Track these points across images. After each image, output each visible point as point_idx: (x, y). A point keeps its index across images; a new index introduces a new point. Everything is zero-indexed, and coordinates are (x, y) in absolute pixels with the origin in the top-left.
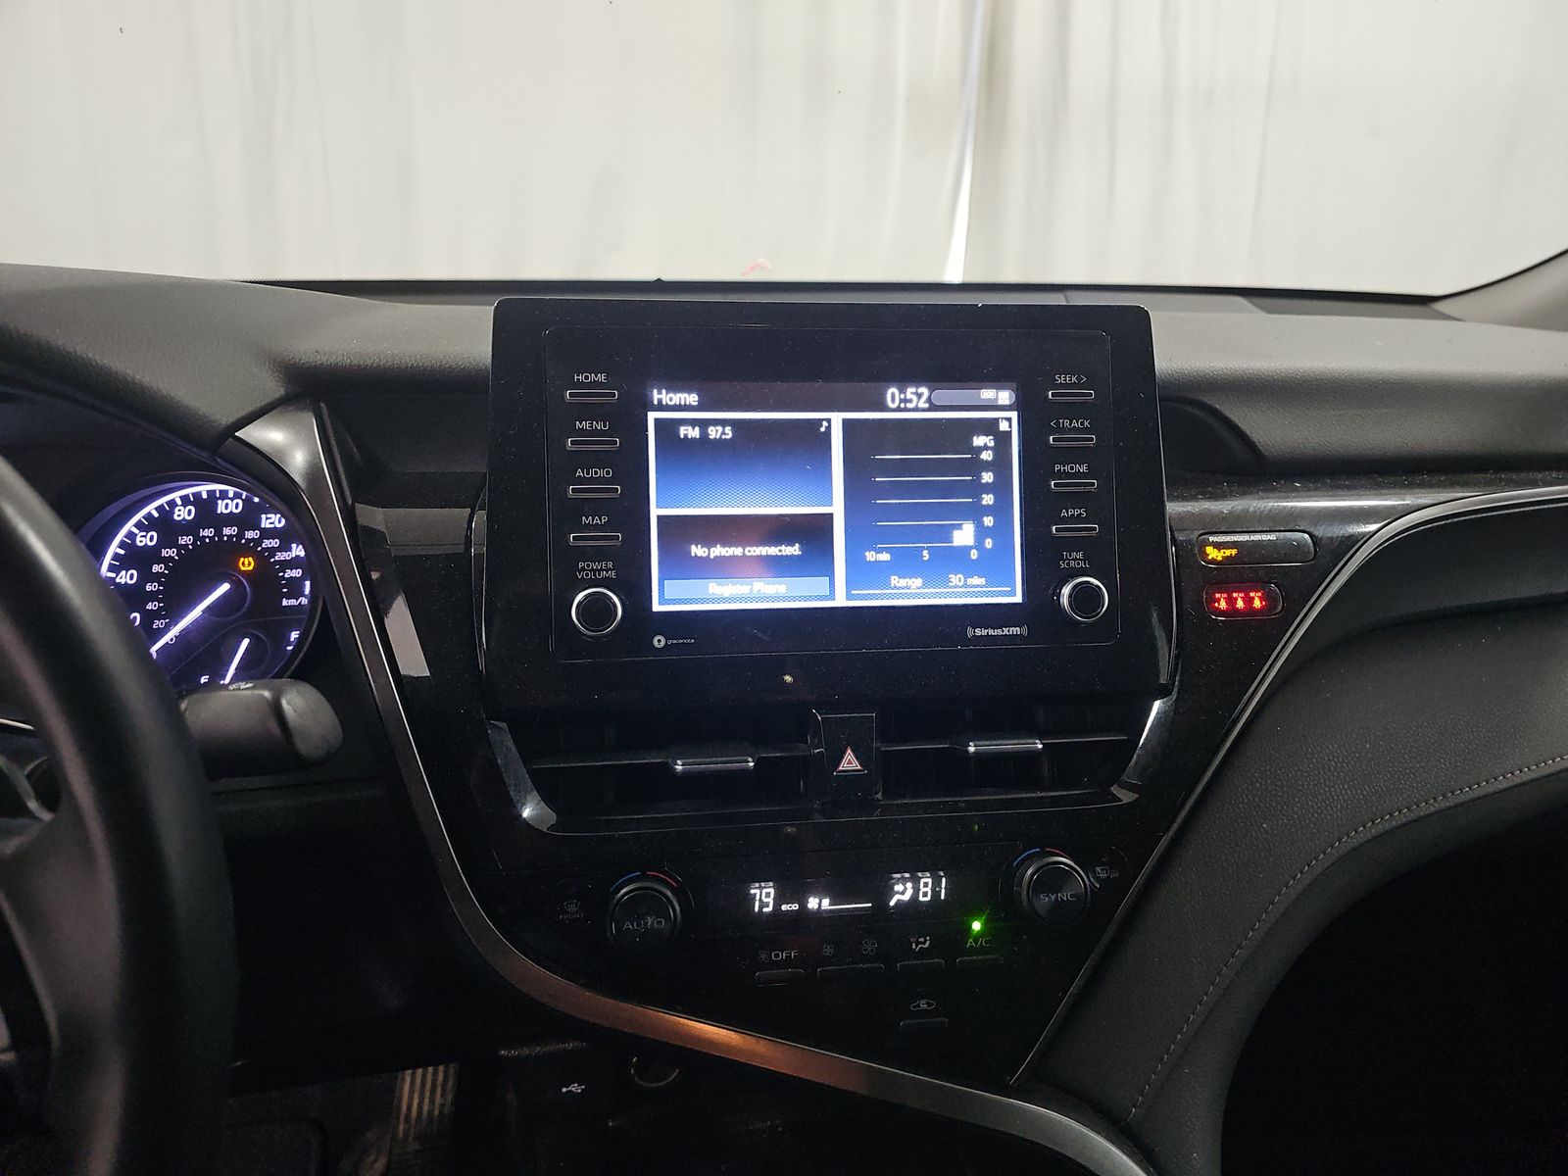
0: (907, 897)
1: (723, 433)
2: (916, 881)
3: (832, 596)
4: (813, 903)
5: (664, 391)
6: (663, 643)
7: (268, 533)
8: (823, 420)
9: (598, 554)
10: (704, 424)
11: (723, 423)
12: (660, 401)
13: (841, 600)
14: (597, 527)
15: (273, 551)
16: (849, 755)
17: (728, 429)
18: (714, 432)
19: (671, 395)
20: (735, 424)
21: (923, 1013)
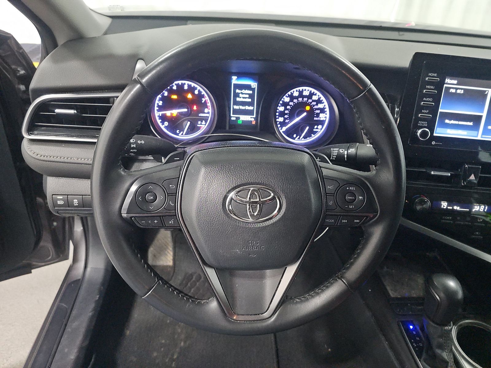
0: (477, 209)
1: (461, 92)
2: (480, 206)
3: (477, 137)
4: (455, 208)
5: (449, 79)
6: (434, 143)
7: (313, 101)
8: (486, 91)
9: (424, 120)
10: (457, 89)
11: (461, 89)
12: (447, 82)
13: (479, 138)
14: (426, 113)
15: (314, 105)
16: (473, 176)
17: (462, 91)
18: (459, 91)
19: (450, 80)
20: (464, 89)
21: (477, 235)
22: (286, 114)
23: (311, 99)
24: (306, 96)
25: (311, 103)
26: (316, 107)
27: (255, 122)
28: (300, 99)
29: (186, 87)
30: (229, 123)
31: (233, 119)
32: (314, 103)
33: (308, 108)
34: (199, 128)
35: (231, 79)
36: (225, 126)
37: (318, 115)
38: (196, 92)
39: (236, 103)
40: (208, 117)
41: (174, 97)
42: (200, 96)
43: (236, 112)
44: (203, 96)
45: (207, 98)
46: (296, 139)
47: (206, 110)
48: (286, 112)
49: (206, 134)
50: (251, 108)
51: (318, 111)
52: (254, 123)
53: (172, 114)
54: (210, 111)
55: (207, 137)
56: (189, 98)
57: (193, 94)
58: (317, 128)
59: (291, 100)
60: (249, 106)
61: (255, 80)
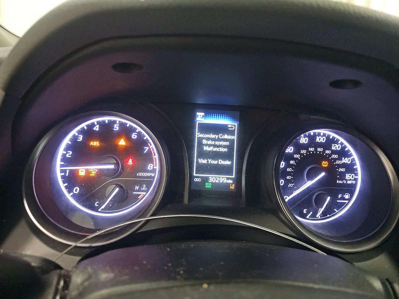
7: (334, 152)
15: (335, 160)
22: (289, 174)
23: (330, 148)
24: (320, 145)
25: (330, 155)
26: (338, 162)
27: (234, 185)
28: (312, 149)
29: (116, 128)
30: (190, 187)
31: (196, 180)
32: (336, 156)
33: (325, 164)
34: (136, 198)
35: (194, 116)
36: (182, 196)
37: (342, 176)
38: (134, 136)
39: (202, 154)
40: (154, 178)
41: (95, 144)
42: (141, 142)
43: (202, 169)
44: (146, 143)
45: (153, 146)
46: (308, 217)
47: (150, 167)
48: (289, 170)
49: (139, 218)
50: (228, 163)
51: (343, 170)
52: (232, 187)
53: (87, 172)
54: (157, 168)
55: (144, 221)
56: (121, 145)
57: (128, 138)
58: (343, 198)
59: (297, 151)
60: (224, 159)
61: (233, 118)
